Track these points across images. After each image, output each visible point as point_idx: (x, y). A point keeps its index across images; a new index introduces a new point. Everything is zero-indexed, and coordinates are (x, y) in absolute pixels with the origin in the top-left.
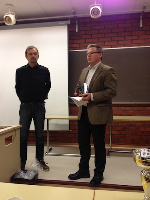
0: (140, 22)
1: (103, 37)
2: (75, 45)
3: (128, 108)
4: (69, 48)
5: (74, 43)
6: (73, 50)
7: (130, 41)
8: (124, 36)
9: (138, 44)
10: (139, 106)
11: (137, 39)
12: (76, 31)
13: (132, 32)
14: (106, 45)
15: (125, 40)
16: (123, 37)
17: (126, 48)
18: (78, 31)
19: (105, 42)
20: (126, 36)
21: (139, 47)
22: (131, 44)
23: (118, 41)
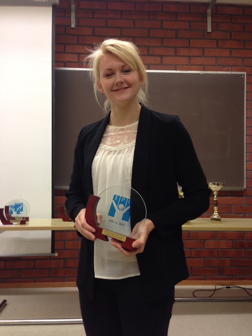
0: (207, 22)
2: (68, 57)
4: (56, 62)
5: (65, 52)
6: (65, 67)
7: (187, 58)
8: (176, 48)
9: (202, 67)
11: (201, 56)
12: (71, 26)
13: (191, 40)
15: (176, 55)
16: (173, 50)
17: (178, 72)
18: (76, 26)
20: (179, 47)
21: (204, 72)
22: (187, 65)
23: (162, 56)
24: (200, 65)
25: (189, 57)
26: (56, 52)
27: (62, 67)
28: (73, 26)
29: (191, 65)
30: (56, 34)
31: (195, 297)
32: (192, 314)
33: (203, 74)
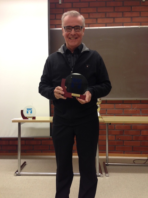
1: (96, 13)
2: (58, 22)
3: (127, 106)
4: (50, 25)
5: (56, 19)
6: (56, 28)
7: (130, 18)
8: (123, 12)
9: (140, 23)
10: (140, 103)
11: (139, 17)
13: (132, 7)
14: (98, 22)
15: (123, 17)
16: (121, 13)
17: (124, 27)
18: (62, 3)
19: (98, 19)
20: (125, 12)
21: (141, 26)
22: (130, 22)
23: (114, 18)
24: (138, 22)
25: (131, 17)
26: (50, 19)
27: (54, 28)
28: (60, 3)
29: (133, 22)
30: (50, 9)
31: (135, 163)
32: (133, 173)
33: (140, 27)
